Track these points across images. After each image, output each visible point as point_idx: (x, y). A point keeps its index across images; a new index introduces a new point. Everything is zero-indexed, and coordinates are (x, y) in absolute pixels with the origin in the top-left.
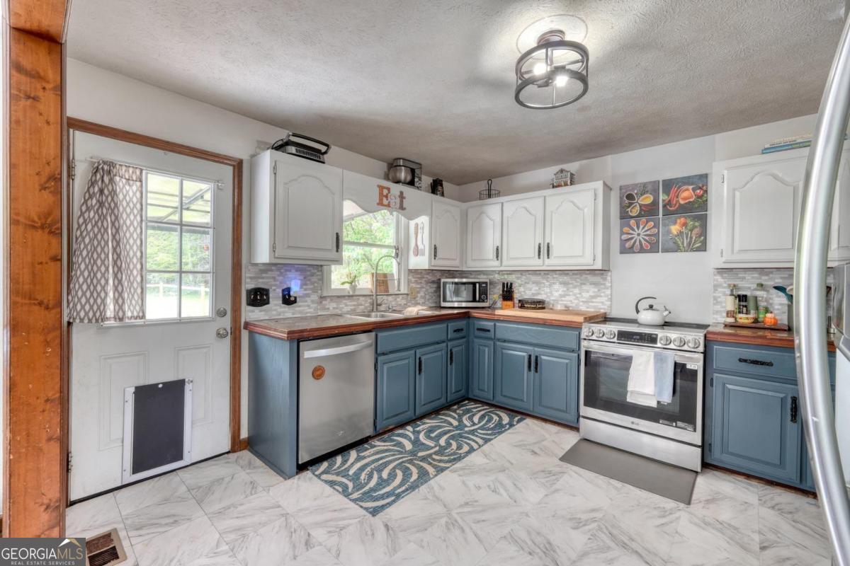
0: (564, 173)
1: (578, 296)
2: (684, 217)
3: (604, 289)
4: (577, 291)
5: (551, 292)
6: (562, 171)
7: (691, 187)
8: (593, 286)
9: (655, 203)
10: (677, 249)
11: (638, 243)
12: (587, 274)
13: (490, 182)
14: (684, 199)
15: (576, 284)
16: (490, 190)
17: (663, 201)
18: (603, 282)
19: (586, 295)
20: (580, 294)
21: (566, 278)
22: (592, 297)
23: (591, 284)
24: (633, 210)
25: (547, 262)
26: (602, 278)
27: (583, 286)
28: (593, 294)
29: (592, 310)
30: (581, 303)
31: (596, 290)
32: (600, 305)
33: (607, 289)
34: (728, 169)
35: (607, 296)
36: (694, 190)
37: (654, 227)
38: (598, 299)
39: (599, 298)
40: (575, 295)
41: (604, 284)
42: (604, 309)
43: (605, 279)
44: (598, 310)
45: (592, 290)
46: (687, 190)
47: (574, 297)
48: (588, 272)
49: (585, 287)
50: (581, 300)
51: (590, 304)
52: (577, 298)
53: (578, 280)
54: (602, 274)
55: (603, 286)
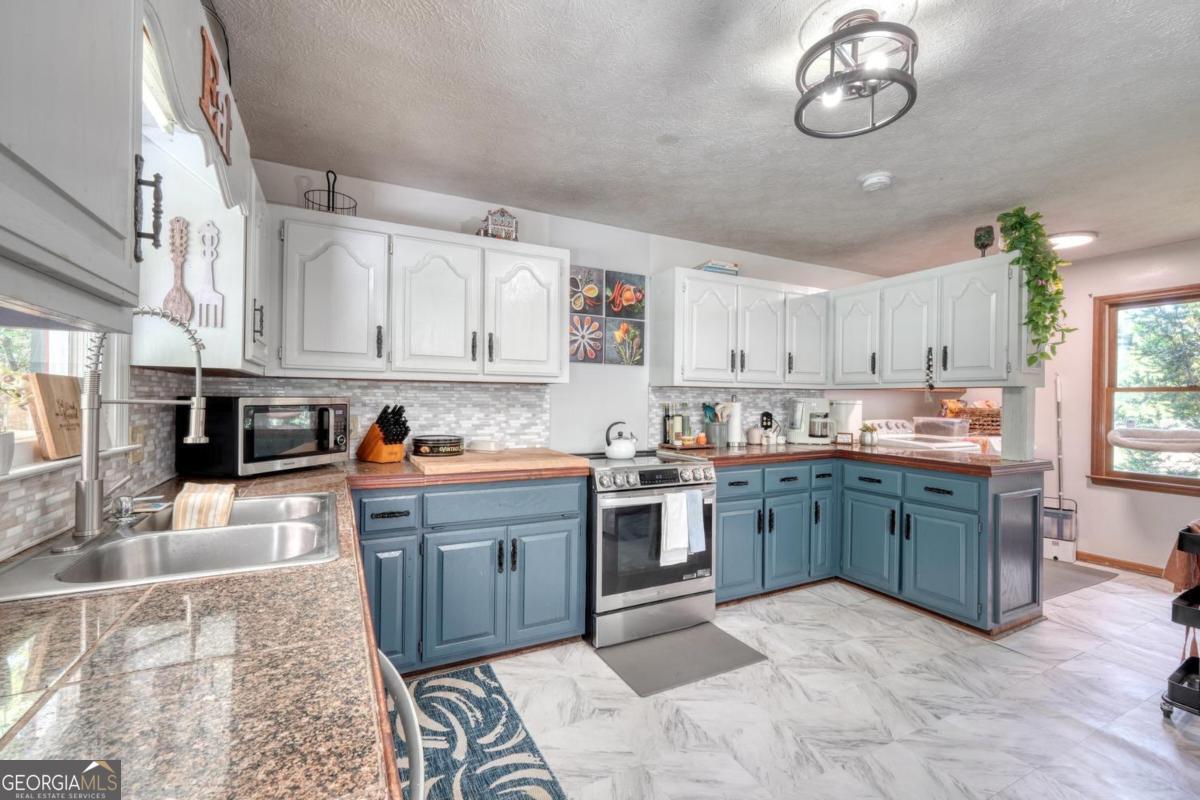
0: (506, 219)
1: (503, 425)
2: (626, 322)
3: (542, 412)
4: (501, 417)
5: (457, 422)
6: (503, 213)
7: (632, 288)
8: (525, 409)
9: (599, 298)
10: (619, 361)
11: (582, 348)
12: (517, 390)
13: (331, 176)
14: (628, 300)
15: (499, 406)
16: (331, 192)
17: (607, 297)
18: (538, 403)
19: (515, 423)
20: (506, 422)
21: (484, 397)
22: (524, 426)
23: (523, 406)
24: (577, 302)
25: (489, 367)
26: (538, 397)
27: (510, 409)
28: (525, 422)
29: (525, 446)
30: (508, 437)
31: (530, 415)
32: (535, 438)
33: (545, 412)
34: (689, 278)
35: (544, 423)
36: (635, 292)
37: (600, 329)
38: (534, 429)
39: (533, 427)
40: (499, 424)
41: (540, 406)
42: (540, 443)
43: (541, 398)
44: (531, 446)
45: (525, 415)
46: (629, 290)
47: (497, 428)
48: (517, 387)
49: (513, 411)
50: (509, 431)
51: (522, 437)
52: (502, 429)
53: (503, 400)
54: (538, 391)
55: (539, 409)
